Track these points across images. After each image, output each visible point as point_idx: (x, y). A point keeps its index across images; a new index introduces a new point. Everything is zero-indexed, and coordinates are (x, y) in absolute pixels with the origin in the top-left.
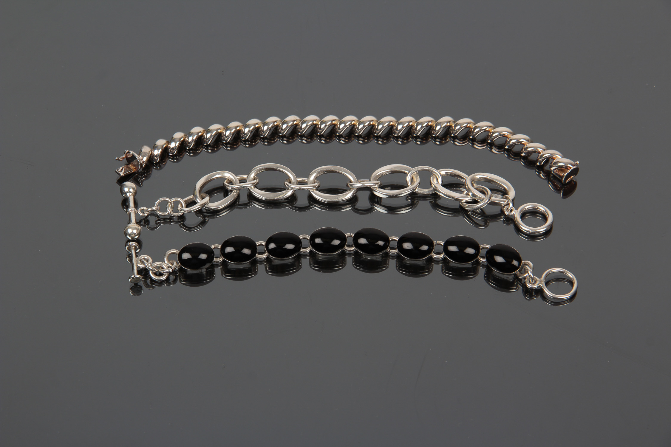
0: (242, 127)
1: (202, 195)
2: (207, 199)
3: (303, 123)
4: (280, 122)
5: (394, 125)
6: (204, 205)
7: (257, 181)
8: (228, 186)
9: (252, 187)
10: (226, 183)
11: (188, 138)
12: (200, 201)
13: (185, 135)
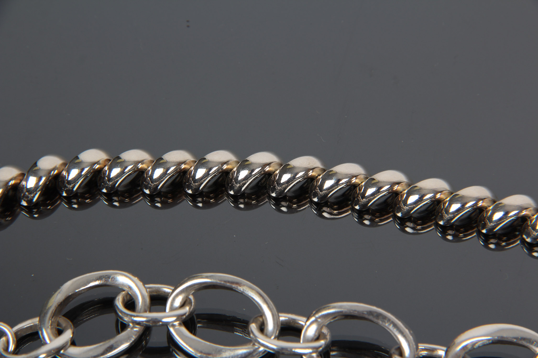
0: (192, 164)
1: (60, 321)
2: (68, 335)
3: (329, 176)
4: (277, 167)
5: (529, 218)
6: (58, 350)
7: (190, 309)
8: (121, 312)
9: (176, 323)
10: (119, 303)
11: (69, 173)
12: (51, 340)
13: (65, 164)
